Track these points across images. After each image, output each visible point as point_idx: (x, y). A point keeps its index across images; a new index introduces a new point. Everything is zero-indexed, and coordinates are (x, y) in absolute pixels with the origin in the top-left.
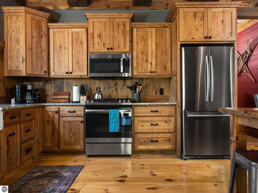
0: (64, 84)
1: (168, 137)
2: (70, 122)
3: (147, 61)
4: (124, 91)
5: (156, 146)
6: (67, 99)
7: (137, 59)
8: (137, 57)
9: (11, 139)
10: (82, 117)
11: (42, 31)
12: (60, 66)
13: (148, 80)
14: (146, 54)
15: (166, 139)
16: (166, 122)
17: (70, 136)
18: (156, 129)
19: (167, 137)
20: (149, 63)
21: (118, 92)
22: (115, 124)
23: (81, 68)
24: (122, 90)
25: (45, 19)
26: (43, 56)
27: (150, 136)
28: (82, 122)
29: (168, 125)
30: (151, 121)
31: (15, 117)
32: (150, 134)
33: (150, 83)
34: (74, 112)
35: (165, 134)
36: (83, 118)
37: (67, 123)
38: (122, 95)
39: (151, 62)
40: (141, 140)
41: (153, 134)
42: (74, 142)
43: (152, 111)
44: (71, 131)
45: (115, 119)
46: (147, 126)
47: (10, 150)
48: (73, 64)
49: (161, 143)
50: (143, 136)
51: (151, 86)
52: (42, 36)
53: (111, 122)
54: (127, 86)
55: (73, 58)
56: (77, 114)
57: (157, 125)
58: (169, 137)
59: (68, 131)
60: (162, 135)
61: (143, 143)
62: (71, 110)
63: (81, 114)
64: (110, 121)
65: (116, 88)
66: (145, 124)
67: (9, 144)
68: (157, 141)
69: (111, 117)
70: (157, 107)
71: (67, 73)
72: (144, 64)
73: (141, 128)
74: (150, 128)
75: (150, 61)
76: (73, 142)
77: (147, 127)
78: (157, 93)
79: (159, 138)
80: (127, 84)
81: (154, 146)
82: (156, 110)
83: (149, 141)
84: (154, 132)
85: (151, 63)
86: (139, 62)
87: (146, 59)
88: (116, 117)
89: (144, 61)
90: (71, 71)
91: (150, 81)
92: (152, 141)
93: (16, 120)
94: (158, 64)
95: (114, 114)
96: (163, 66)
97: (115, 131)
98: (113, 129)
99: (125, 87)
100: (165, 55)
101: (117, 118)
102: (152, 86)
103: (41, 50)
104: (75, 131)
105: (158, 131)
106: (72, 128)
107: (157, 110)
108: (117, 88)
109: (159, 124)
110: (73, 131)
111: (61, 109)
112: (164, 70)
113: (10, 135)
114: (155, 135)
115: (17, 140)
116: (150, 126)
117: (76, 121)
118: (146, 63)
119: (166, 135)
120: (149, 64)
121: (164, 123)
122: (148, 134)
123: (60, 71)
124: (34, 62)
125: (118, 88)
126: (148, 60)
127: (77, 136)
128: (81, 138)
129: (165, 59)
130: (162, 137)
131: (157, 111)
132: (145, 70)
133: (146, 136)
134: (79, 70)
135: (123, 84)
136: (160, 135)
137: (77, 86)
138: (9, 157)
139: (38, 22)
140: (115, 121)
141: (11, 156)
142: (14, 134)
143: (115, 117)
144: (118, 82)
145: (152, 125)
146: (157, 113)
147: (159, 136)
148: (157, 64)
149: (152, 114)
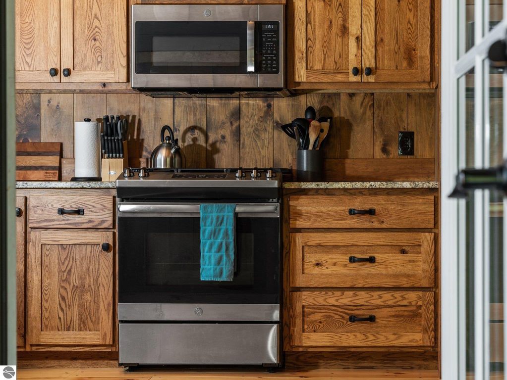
0: (42, 111)
1: (410, 304)
2: (65, 249)
3: (344, 30)
4: (266, 142)
5: (368, 335)
6: (53, 168)
7: (308, 22)
8: (307, 15)
10: (107, 229)
12: (28, 46)
13: (354, 98)
14: (340, 5)
15: (401, 313)
16: (403, 252)
17: (63, 298)
18: (368, 275)
19: (405, 302)
20: (351, 37)
21: (244, 144)
22: (219, 254)
23: (104, 54)
24: (258, 136)
27: (347, 299)
28: (106, 248)
29: (410, 261)
30: (349, 249)
32: (346, 293)
33: (364, 112)
34: (79, 212)
35: (398, 294)
36: (110, 234)
37: (55, 249)
38: (258, 157)
39: (359, 33)
40: (314, 313)
41: (358, 293)
42: (80, 319)
43: (352, 212)
44: (67, 280)
45: (221, 236)
46: (335, 264)
48: (77, 42)
49: (385, 327)
50: (320, 299)
51: (368, 122)
53: (206, 249)
54: (277, 123)
55: (77, 17)
56: (90, 221)
57: (372, 260)
58: (414, 303)
59: (56, 279)
60: (387, 296)
61: (322, 325)
62: (67, 207)
63: (103, 221)
64: (205, 244)
65: (234, 127)
66: (330, 256)
68: (372, 319)
69: (206, 230)
70: (372, 198)
71: (54, 72)
72: (333, 43)
73: (316, 271)
74: (345, 271)
75: (354, 29)
76: (76, 318)
77: (334, 268)
78: (389, 148)
79: (378, 307)
80: (276, 116)
81: (358, 335)
82: (366, 207)
83: (343, 317)
84: (360, 286)
85: (357, 38)
86: (314, 35)
87: (340, 22)
88: (222, 231)
89: (335, 29)
90: (67, 64)
91: (362, 103)
92: (353, 319)
94: (386, 41)
95: (218, 218)
96: (402, 50)
97: (218, 279)
98: (212, 271)
99: (269, 125)
100: (410, 10)
101: (226, 234)
102: (369, 124)
104: (81, 278)
105: (376, 283)
106: (70, 271)
107: (372, 207)
108: (239, 128)
109: (379, 257)
110: (74, 279)
111: (32, 202)
112: (405, 64)
114: (363, 298)
116: (345, 266)
117: (86, 244)
118: (340, 39)
119: (404, 298)
120: (352, 44)
121: (395, 253)
122: (338, 293)
123: (29, 66)
125: (243, 129)
126: (347, 25)
127: (88, 297)
128: (101, 305)
129: (409, 22)
130: (390, 303)
131: (371, 212)
132: (336, 63)
133: (332, 301)
134: (99, 63)
135: (262, 114)
136: (381, 298)
137: (89, 120)
140: (221, 244)
143: (220, 230)
144: (243, 108)
145: (352, 260)
146: (374, 218)
147: (379, 302)
148: (382, 40)
149: (353, 222)
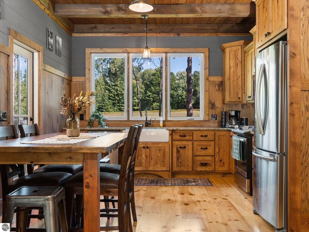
9: (181, 151)
11: (238, 59)
25: (240, 47)
26: (238, 83)
31: (185, 136)
47: (181, 157)
52: (238, 64)
67: (180, 153)
93: (187, 138)
103: (237, 77)
113: (180, 147)
115: (189, 152)
124: (232, 90)
138: (180, 162)
139: (235, 52)
141: (182, 162)
142: (185, 147)
